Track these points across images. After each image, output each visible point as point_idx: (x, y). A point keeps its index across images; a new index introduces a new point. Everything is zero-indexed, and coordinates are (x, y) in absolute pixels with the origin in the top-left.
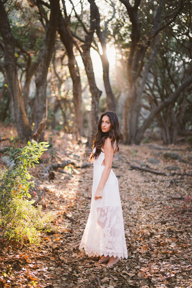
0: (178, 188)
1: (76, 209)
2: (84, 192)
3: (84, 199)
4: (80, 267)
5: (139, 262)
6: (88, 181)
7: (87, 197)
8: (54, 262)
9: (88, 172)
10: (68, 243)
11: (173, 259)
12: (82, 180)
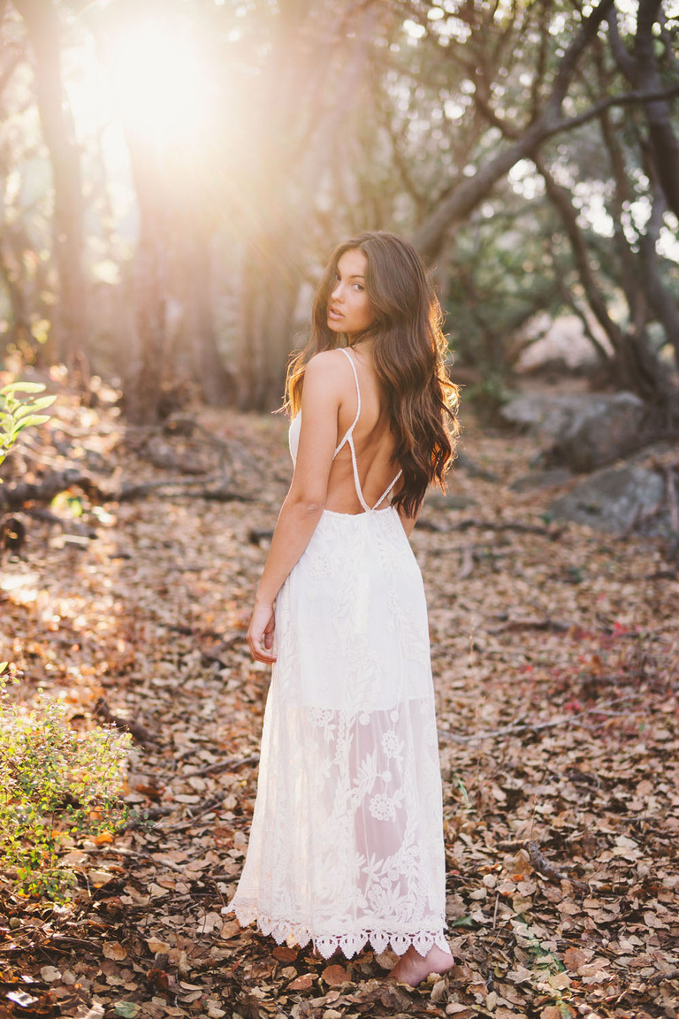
0: (504, 580)
1: (140, 682)
2: (154, 602)
3: (161, 632)
4: (255, 991)
5: (515, 944)
6: (152, 554)
7: (173, 623)
8: (122, 967)
9: (146, 517)
10: (152, 851)
11: (659, 924)
12: (130, 551)
